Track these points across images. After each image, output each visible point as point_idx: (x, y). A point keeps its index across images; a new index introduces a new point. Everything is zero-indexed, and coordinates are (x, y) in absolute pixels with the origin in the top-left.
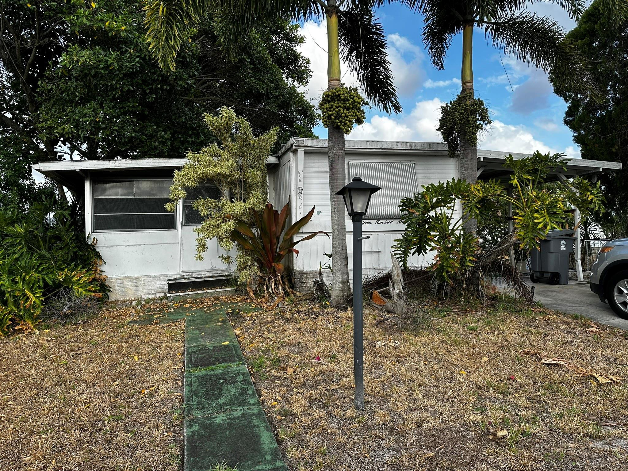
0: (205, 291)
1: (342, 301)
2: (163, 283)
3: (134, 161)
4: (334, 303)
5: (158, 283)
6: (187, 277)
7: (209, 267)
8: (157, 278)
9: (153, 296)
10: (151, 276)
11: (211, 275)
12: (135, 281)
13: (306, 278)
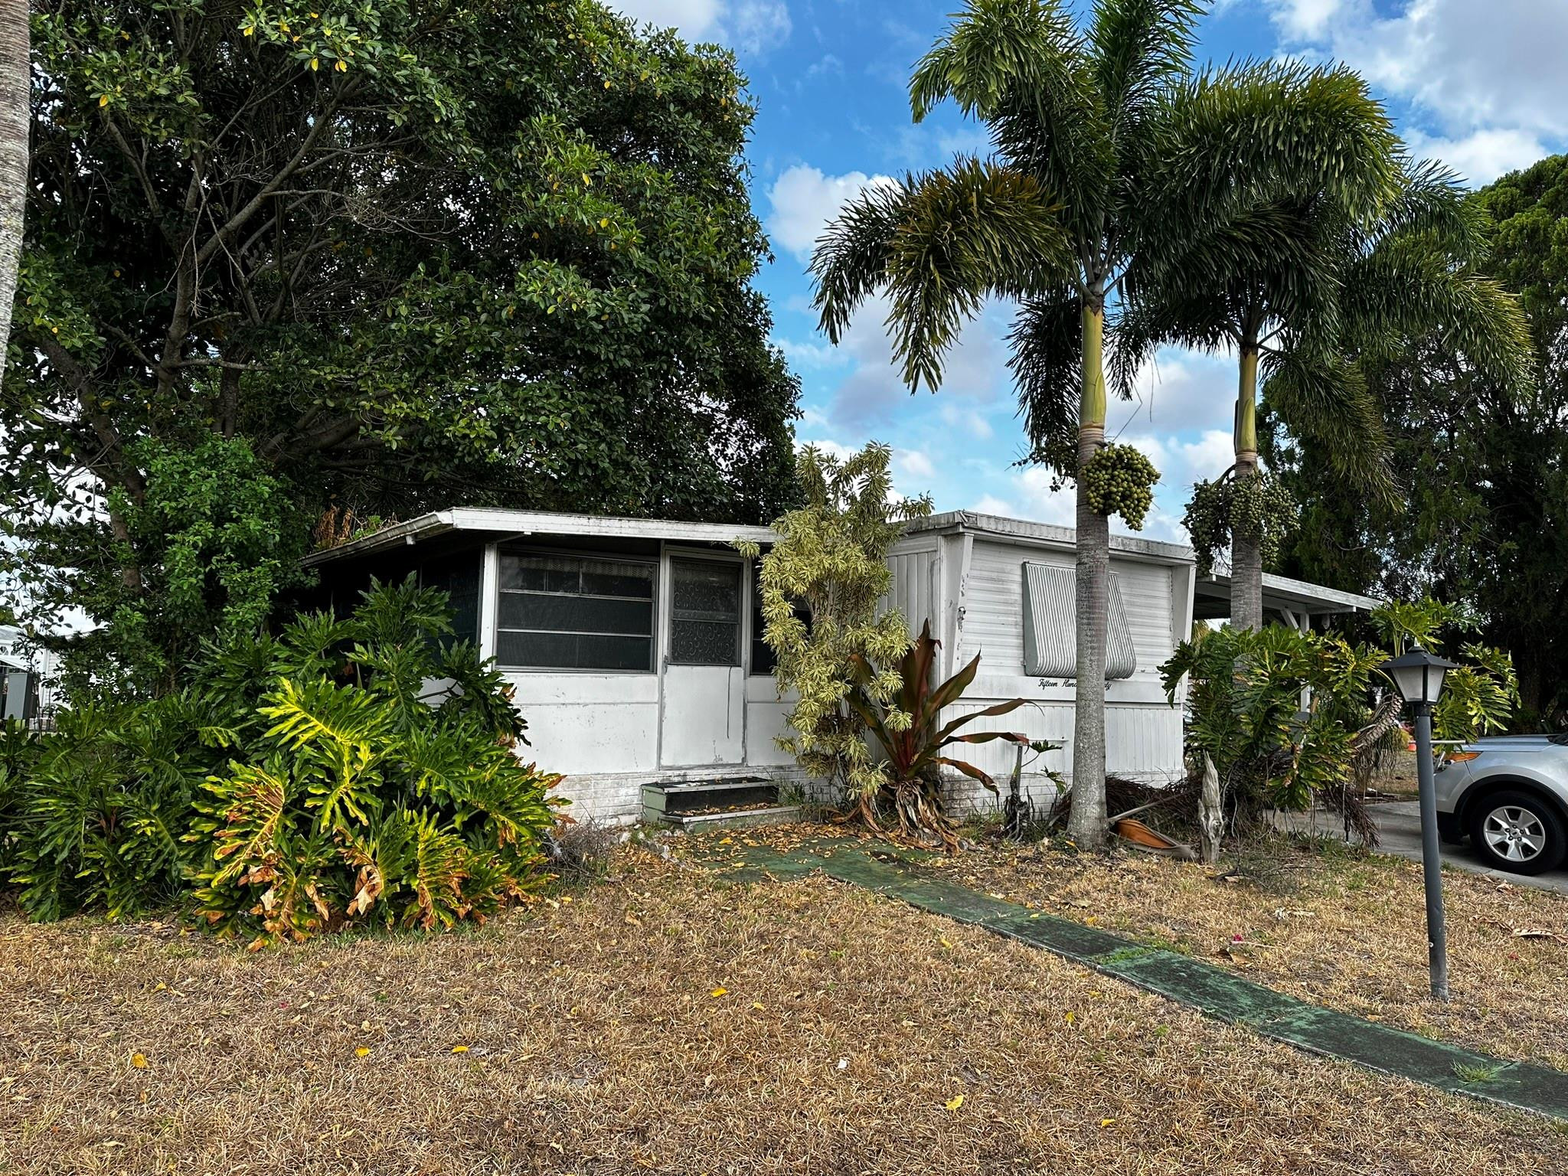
0: (748, 813)
1: (1100, 840)
2: (631, 791)
3: (633, 524)
4: (1088, 844)
5: (623, 791)
6: (676, 779)
7: (710, 760)
8: (620, 779)
9: (614, 821)
10: (609, 775)
11: (718, 777)
12: (578, 787)
13: (960, 790)
